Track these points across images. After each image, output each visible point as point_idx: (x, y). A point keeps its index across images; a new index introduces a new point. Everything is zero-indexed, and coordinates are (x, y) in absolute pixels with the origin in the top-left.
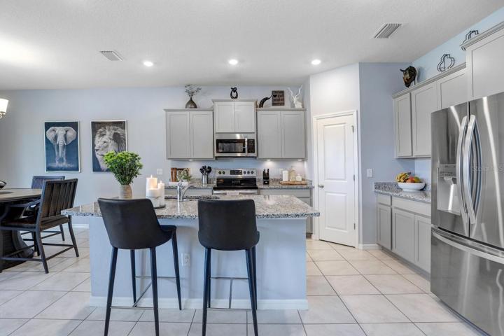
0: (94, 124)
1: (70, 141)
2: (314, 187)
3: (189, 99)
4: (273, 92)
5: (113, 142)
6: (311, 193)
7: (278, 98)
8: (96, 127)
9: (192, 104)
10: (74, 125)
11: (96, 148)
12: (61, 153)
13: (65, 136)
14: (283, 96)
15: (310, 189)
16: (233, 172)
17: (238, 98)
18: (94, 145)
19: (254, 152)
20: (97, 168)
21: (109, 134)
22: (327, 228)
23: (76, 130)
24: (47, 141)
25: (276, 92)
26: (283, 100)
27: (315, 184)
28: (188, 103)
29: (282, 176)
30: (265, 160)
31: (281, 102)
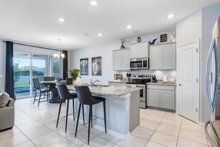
0: (92, 58)
1: (86, 65)
2: (176, 85)
3: (122, 45)
4: (160, 35)
5: (97, 65)
6: (175, 88)
7: (164, 38)
8: (93, 59)
9: (123, 47)
10: (87, 59)
11: (93, 67)
12: (84, 69)
13: (85, 63)
14: (166, 36)
15: (175, 86)
16: (139, 76)
17: (141, 42)
18: (92, 66)
19: (147, 67)
20: (93, 74)
21: (96, 61)
22: (183, 109)
23: (88, 61)
24: (81, 65)
25: (162, 35)
26: (166, 38)
27: (177, 83)
28: (121, 47)
29: (163, 78)
30: (155, 70)
31: (165, 40)
